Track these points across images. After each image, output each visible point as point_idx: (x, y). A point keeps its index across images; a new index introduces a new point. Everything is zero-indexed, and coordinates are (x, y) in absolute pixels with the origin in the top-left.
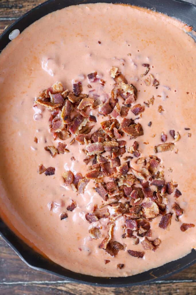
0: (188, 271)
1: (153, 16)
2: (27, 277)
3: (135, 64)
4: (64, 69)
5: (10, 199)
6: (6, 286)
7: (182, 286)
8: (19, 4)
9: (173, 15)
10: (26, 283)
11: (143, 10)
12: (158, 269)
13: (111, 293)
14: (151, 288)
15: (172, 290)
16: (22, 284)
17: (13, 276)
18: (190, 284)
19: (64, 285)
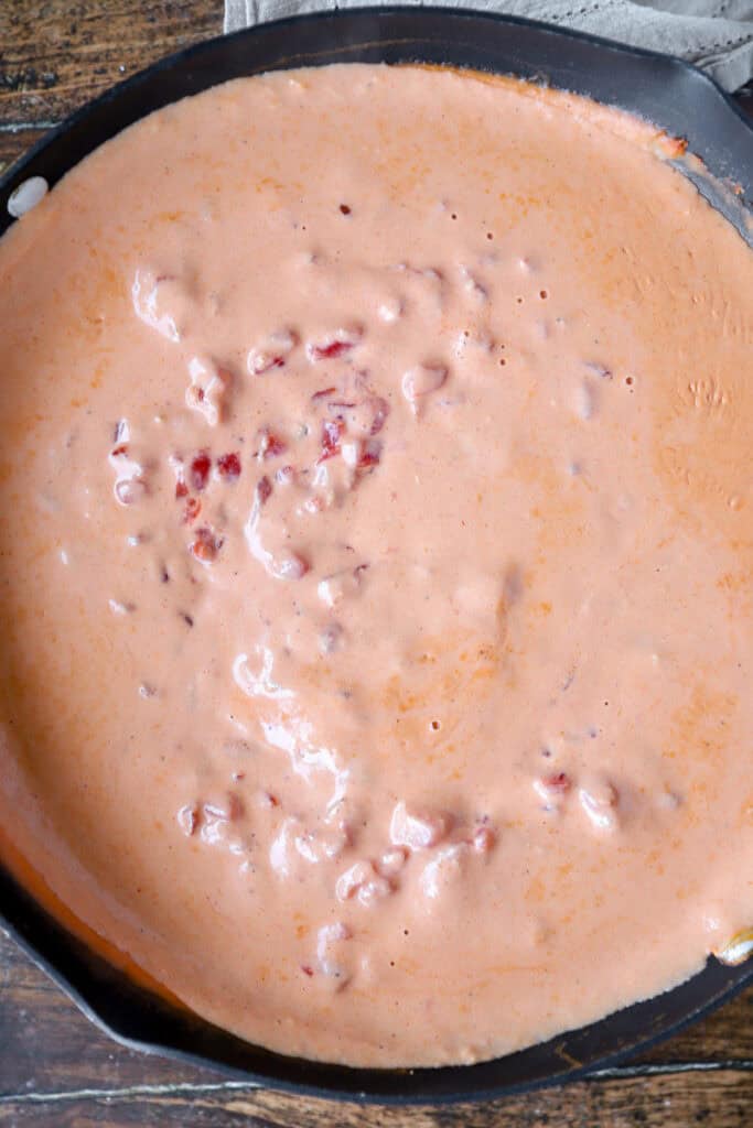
0: (702, 1029)
1: (539, 105)
2: (112, 1070)
3: (478, 286)
4: (217, 313)
5: (36, 797)
6: (37, 1109)
7: (681, 1083)
8: (45, 68)
9: (614, 98)
10: (110, 1093)
11: (503, 84)
12: (586, 1034)
13: (421, 1121)
14: (567, 1096)
15: (647, 1100)
16: (95, 1097)
17: (62, 1072)
18: (709, 1076)
19: (250, 1096)
